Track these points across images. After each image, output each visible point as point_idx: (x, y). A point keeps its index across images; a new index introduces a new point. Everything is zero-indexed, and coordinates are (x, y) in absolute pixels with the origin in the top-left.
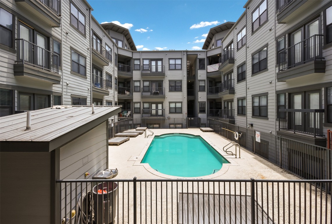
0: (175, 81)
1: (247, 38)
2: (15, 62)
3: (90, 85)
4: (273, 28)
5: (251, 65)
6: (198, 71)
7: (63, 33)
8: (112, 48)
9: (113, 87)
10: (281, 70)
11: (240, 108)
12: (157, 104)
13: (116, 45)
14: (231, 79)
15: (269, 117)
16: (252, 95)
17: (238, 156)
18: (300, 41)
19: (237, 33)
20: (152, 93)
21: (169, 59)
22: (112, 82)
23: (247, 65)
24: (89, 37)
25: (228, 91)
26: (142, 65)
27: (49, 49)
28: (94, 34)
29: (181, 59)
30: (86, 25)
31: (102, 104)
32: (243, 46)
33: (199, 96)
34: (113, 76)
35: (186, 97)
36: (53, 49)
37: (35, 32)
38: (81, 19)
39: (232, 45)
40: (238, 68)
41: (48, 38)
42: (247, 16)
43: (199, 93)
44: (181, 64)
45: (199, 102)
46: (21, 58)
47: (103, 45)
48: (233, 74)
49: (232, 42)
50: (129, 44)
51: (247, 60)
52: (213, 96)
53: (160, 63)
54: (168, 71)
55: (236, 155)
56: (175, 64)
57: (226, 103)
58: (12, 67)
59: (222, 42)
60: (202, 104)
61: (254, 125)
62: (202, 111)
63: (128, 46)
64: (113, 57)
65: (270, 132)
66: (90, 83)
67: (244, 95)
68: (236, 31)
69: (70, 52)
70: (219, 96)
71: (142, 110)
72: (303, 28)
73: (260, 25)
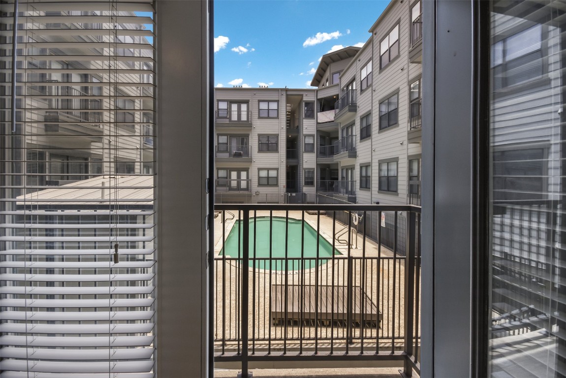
0: (268, 136)
1: (374, 77)
2: (46, 112)
3: (140, 142)
4: (406, 67)
5: (378, 117)
6: (304, 120)
7: (105, 66)
10: (413, 128)
11: (364, 179)
12: (239, 171)
14: (352, 135)
15: (399, 191)
16: (379, 160)
17: (354, 246)
19: (361, 67)
20: (232, 153)
21: (259, 101)
23: (373, 116)
25: (346, 153)
26: (216, 109)
27: (86, 91)
28: (146, 64)
29: (278, 101)
30: (135, 52)
32: (368, 87)
33: (305, 160)
35: (285, 162)
36: (92, 91)
39: (354, 84)
40: (362, 119)
42: (374, 45)
43: (305, 155)
44: (278, 110)
45: (305, 169)
48: (354, 127)
49: (354, 79)
51: (373, 109)
52: (326, 161)
53: (244, 107)
54: (257, 120)
55: (352, 245)
56: (268, 110)
57: (345, 171)
58: (42, 119)
59: (340, 78)
60: (310, 171)
62: (309, 183)
66: (139, 139)
67: (369, 160)
68: (359, 64)
69: (113, 95)
70: (335, 161)
71: (216, 181)
73: (390, 61)
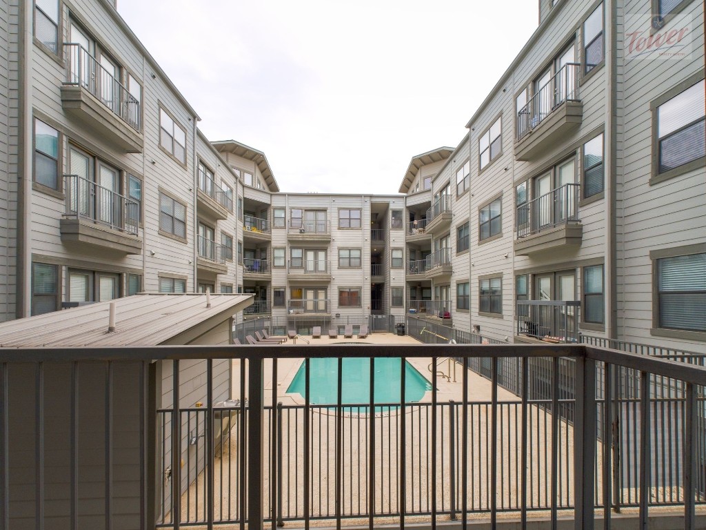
0: (349, 250)
1: (472, 180)
2: (63, 216)
3: (192, 255)
4: (510, 166)
5: (477, 226)
6: (391, 231)
7: (146, 163)
8: (233, 186)
9: (234, 258)
10: (521, 237)
11: (461, 299)
12: (316, 290)
13: (240, 182)
14: (447, 248)
15: (504, 313)
16: (479, 277)
17: (452, 380)
18: (549, 191)
21: (340, 209)
22: (232, 249)
23: (472, 224)
24: (192, 169)
25: (440, 269)
26: (288, 218)
27: (121, 191)
28: (202, 162)
29: (360, 209)
30: (187, 147)
31: (213, 291)
32: (465, 191)
33: (392, 277)
34: (234, 238)
35: (369, 279)
36: (128, 192)
37: (98, 163)
38: (179, 136)
39: (449, 188)
41: (119, 171)
42: (472, 143)
43: (392, 272)
44: (360, 219)
45: (393, 288)
46: (72, 209)
47: (218, 181)
48: (449, 239)
49: (448, 184)
50: (265, 179)
51: (472, 217)
52: (417, 277)
53: (321, 216)
54: (337, 230)
55: (449, 378)
56: (350, 219)
57: (438, 289)
58: (57, 224)
59: (433, 182)
60: (398, 290)
61: (481, 328)
62: (398, 302)
63: (263, 182)
64: (234, 203)
65: (506, 338)
66: (192, 251)
67: (467, 277)
68: (453, 166)
69: (157, 197)
70: (427, 277)
71: (288, 302)
72: (552, 171)
